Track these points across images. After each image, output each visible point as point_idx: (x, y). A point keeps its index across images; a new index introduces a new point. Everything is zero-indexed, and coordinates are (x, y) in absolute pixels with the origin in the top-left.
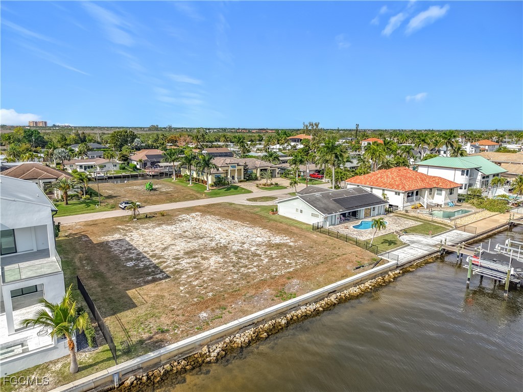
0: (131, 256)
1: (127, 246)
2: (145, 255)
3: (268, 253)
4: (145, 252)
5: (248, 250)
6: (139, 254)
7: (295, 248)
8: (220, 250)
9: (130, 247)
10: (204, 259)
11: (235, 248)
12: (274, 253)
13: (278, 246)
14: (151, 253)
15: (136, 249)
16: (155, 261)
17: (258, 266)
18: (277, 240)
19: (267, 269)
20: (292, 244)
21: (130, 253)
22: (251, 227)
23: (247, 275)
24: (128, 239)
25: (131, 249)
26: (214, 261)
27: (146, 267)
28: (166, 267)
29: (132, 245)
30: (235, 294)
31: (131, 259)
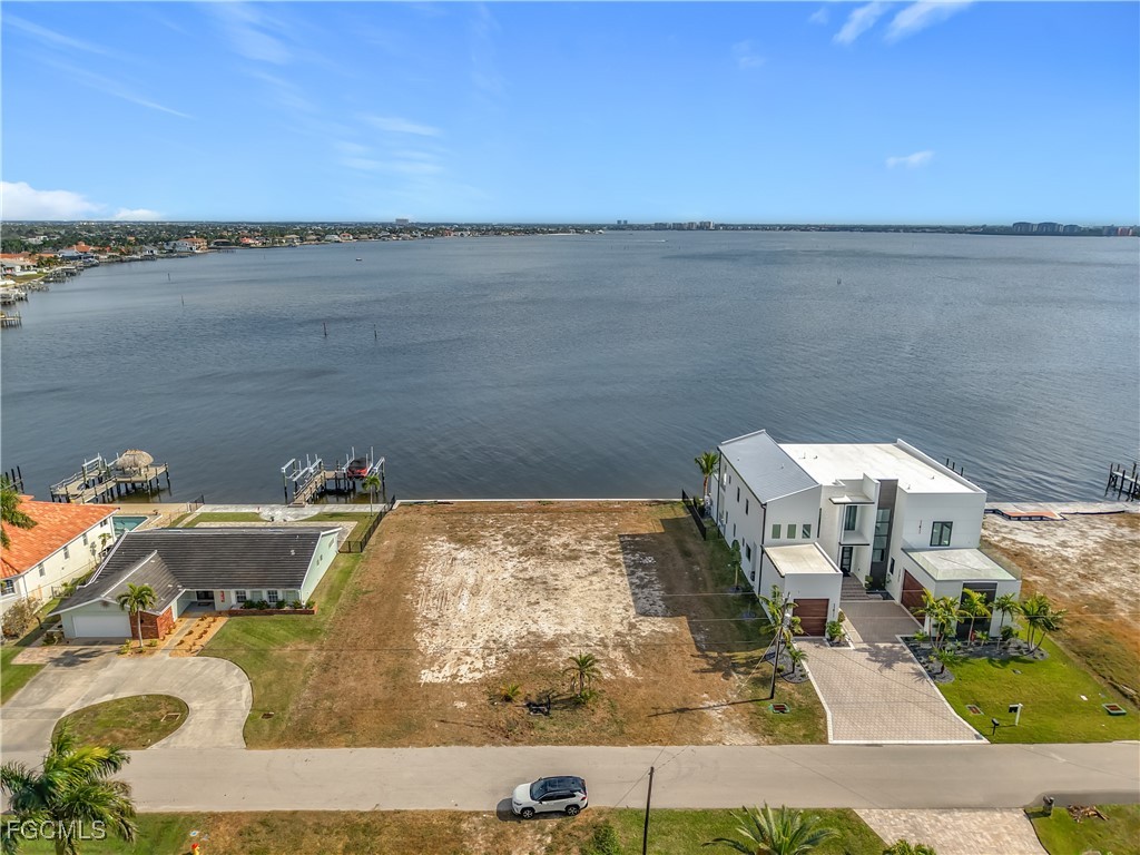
0: (642, 574)
1: (640, 595)
2: (624, 571)
4: (622, 575)
6: (631, 574)
8: (533, 552)
9: (637, 591)
10: (566, 545)
11: (514, 549)
14: (617, 571)
15: (631, 584)
16: (620, 557)
21: (641, 579)
24: (632, 612)
25: (638, 586)
26: (560, 540)
27: (633, 552)
28: (615, 546)
29: (633, 594)
31: (646, 567)
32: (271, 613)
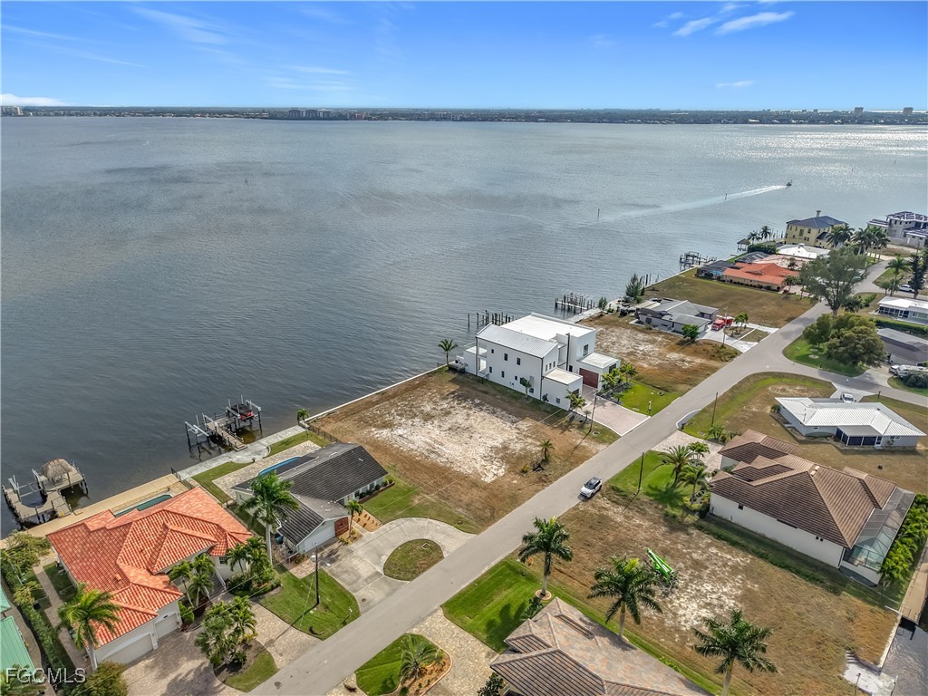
0: (485, 408)
1: (499, 416)
2: (476, 409)
3: (392, 418)
4: (479, 411)
5: (407, 419)
6: (482, 410)
7: (371, 425)
8: (428, 417)
9: (495, 415)
10: (435, 409)
11: (417, 420)
12: (387, 418)
13: (386, 425)
14: (474, 411)
15: (489, 413)
16: (465, 405)
17: (398, 406)
18: (385, 433)
19: (392, 405)
20: (373, 429)
21: (488, 410)
22: (412, 450)
23: (403, 400)
24: (508, 423)
25: (493, 413)
26: (428, 408)
27: (465, 400)
28: (453, 400)
30: (407, 390)
31: (481, 405)
32: (376, 494)
